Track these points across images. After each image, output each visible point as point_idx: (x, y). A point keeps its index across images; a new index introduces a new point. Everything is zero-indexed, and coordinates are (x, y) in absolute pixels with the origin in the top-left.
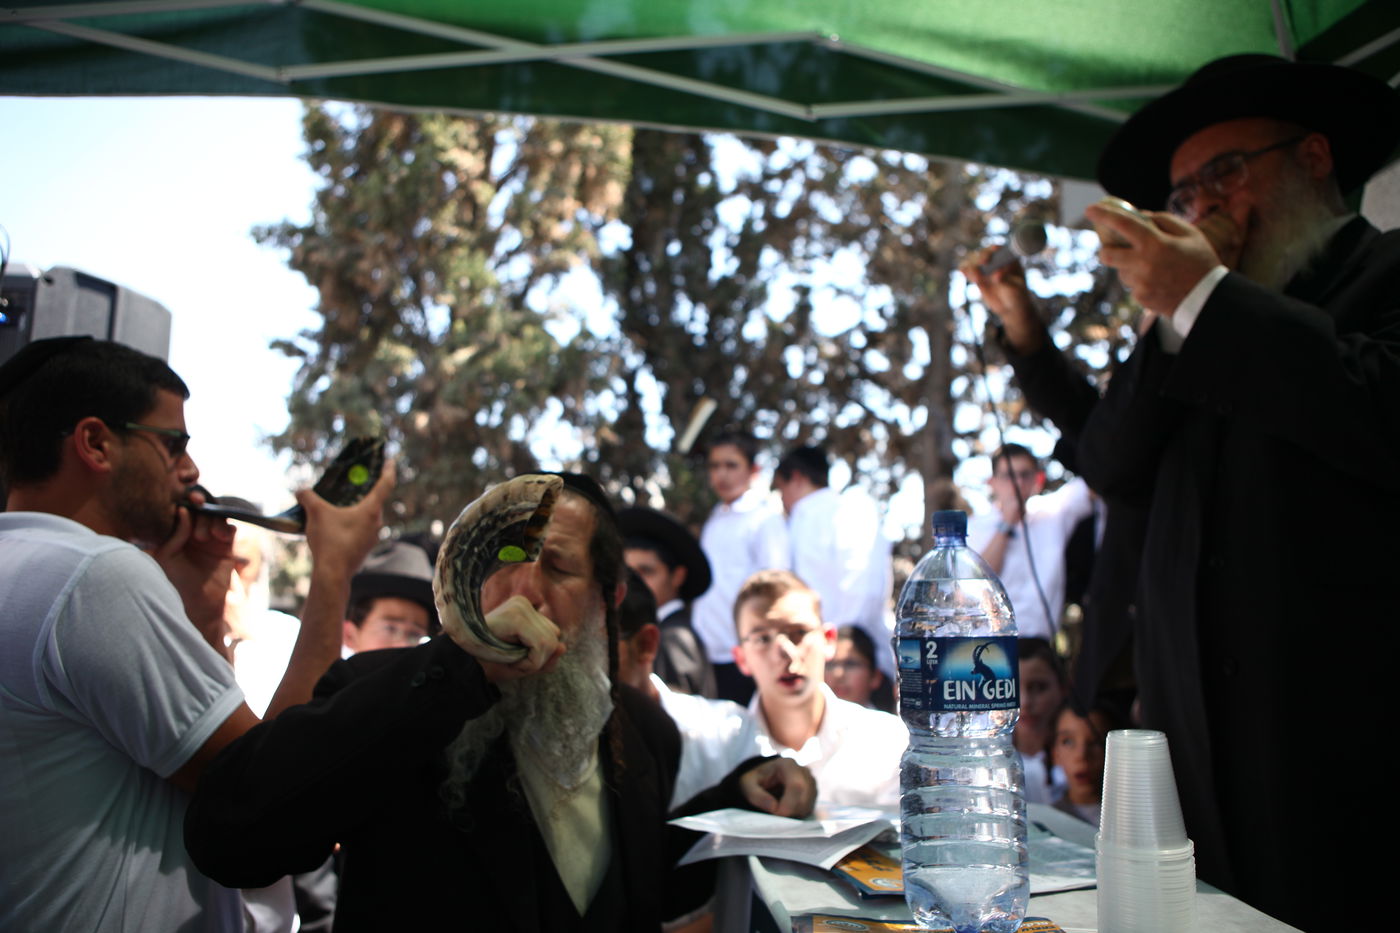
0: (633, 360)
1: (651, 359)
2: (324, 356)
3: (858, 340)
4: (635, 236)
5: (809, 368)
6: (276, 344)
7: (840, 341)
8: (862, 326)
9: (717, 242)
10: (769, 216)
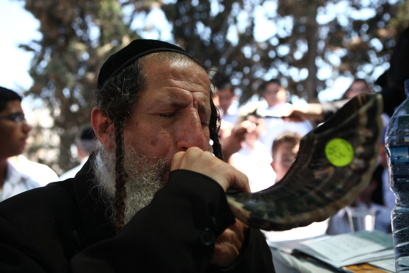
2: (43, 52)
5: (253, 54)
6: (21, 46)
7: (267, 42)
8: (277, 35)
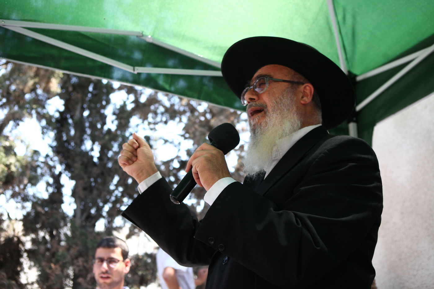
0: (59, 168)
1: (68, 168)
3: (176, 165)
4: (65, 105)
7: (167, 163)
8: (178, 157)
9: (109, 112)
10: (136, 101)
